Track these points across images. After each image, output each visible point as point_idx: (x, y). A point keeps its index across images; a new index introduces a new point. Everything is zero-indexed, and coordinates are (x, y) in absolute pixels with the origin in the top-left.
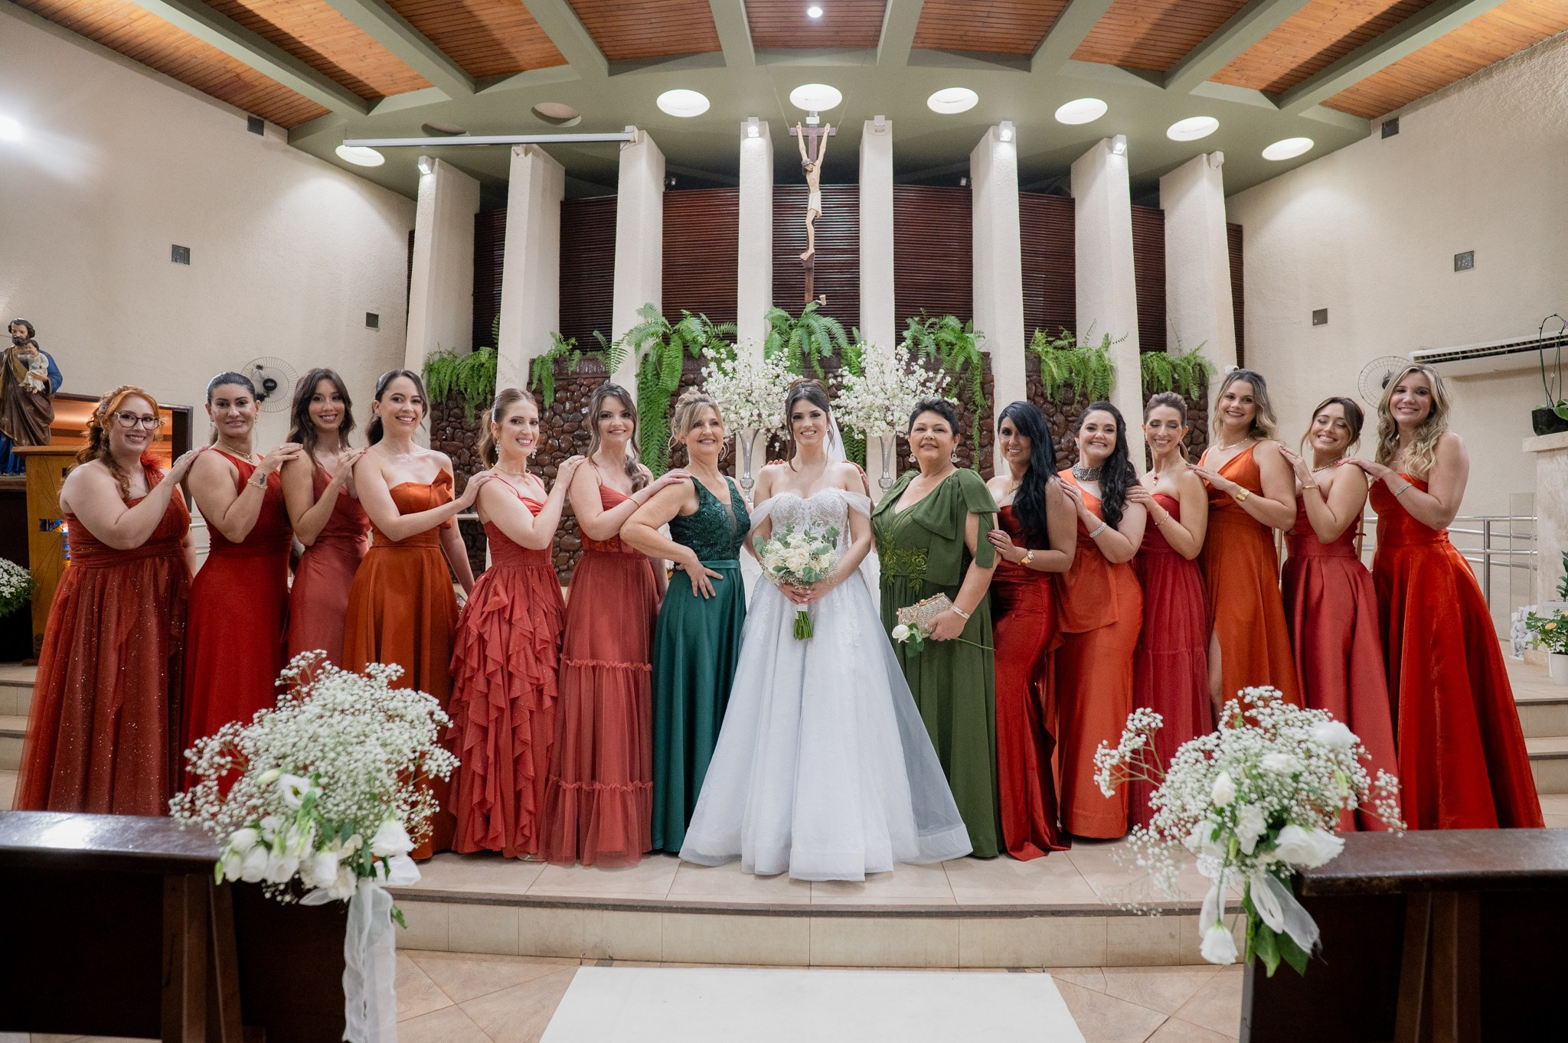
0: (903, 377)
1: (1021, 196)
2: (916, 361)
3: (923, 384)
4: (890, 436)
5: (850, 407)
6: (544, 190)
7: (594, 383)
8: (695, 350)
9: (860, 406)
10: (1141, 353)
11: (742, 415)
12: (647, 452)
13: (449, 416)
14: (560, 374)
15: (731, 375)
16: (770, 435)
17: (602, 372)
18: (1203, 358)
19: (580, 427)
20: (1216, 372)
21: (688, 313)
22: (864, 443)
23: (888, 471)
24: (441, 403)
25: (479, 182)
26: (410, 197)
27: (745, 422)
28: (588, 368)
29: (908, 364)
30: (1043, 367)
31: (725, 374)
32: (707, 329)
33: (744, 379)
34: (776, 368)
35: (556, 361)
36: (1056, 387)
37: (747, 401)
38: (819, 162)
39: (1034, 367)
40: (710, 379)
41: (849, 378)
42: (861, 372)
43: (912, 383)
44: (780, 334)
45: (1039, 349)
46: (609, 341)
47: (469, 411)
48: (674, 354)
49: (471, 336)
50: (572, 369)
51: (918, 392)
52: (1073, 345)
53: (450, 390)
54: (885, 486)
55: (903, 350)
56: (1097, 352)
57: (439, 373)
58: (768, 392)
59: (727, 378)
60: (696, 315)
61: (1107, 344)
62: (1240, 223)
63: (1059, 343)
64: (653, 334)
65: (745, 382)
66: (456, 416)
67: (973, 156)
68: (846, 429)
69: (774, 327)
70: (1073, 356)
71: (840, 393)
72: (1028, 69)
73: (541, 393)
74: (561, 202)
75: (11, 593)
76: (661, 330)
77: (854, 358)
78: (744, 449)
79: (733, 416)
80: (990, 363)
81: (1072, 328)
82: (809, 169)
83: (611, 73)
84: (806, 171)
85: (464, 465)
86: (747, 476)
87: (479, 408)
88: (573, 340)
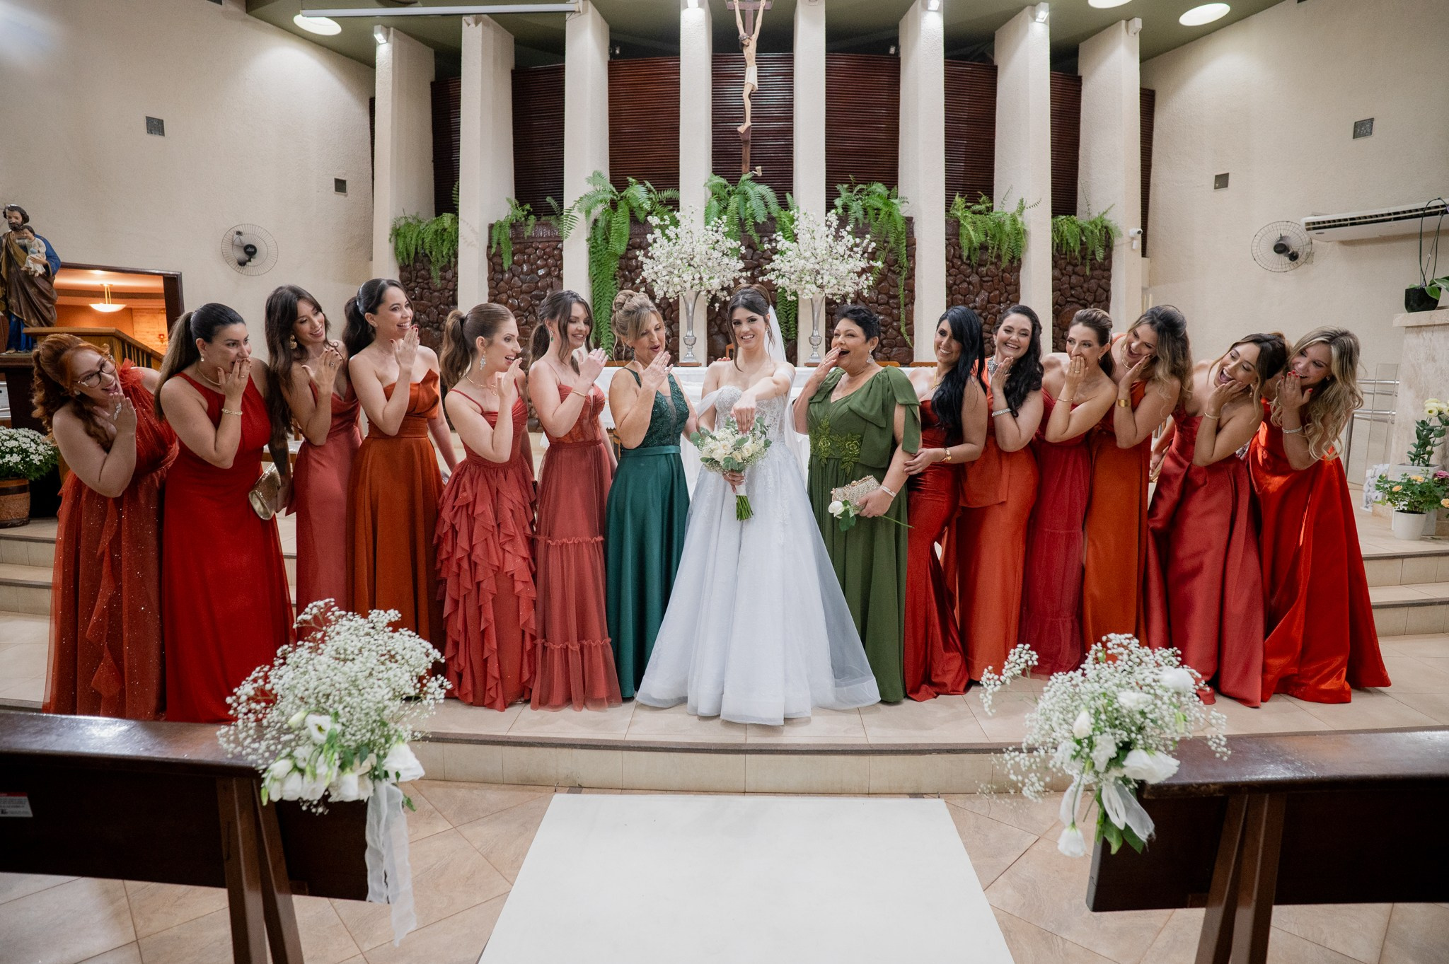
0: (832, 242)
1: (946, 65)
2: (844, 227)
3: (851, 250)
4: (820, 297)
5: (783, 270)
6: (495, 60)
7: (549, 247)
8: (641, 216)
9: (793, 270)
10: (1053, 217)
11: (685, 279)
12: (600, 311)
13: (417, 277)
14: (517, 238)
15: (674, 241)
16: (710, 296)
17: (556, 237)
18: (1110, 221)
19: (537, 288)
20: (1121, 235)
21: (634, 180)
22: (795, 304)
23: (817, 329)
24: (409, 265)
25: (432, 51)
26: (368, 65)
27: (688, 285)
28: (542, 232)
29: (837, 231)
30: (962, 231)
31: (669, 239)
32: (652, 196)
33: (685, 245)
34: (716, 234)
35: (512, 226)
36: (972, 250)
37: (690, 265)
38: (755, 37)
39: (954, 230)
40: (655, 245)
41: (783, 244)
42: (794, 238)
43: (841, 248)
44: (719, 200)
45: (959, 214)
46: (561, 206)
47: (435, 273)
48: (621, 220)
49: (433, 200)
50: (528, 234)
51: (846, 257)
52: (990, 209)
53: (416, 253)
54: (815, 343)
55: (832, 216)
56: (1012, 216)
57: (405, 237)
58: (708, 256)
59: (671, 243)
60: (641, 183)
61: (1022, 208)
62: (1151, 88)
63: (977, 207)
64: (601, 201)
65: (688, 248)
66: (423, 277)
67: (902, 24)
68: (780, 290)
69: (713, 194)
70: (988, 221)
71: (774, 257)
73: (500, 256)
74: (512, 71)
75: (40, 461)
76: (609, 196)
77: (787, 223)
78: (687, 309)
79: (676, 280)
80: (912, 228)
81: (990, 193)
82: (746, 43)
84: (743, 45)
85: (433, 323)
86: (690, 333)
87: (444, 269)
88: (528, 207)
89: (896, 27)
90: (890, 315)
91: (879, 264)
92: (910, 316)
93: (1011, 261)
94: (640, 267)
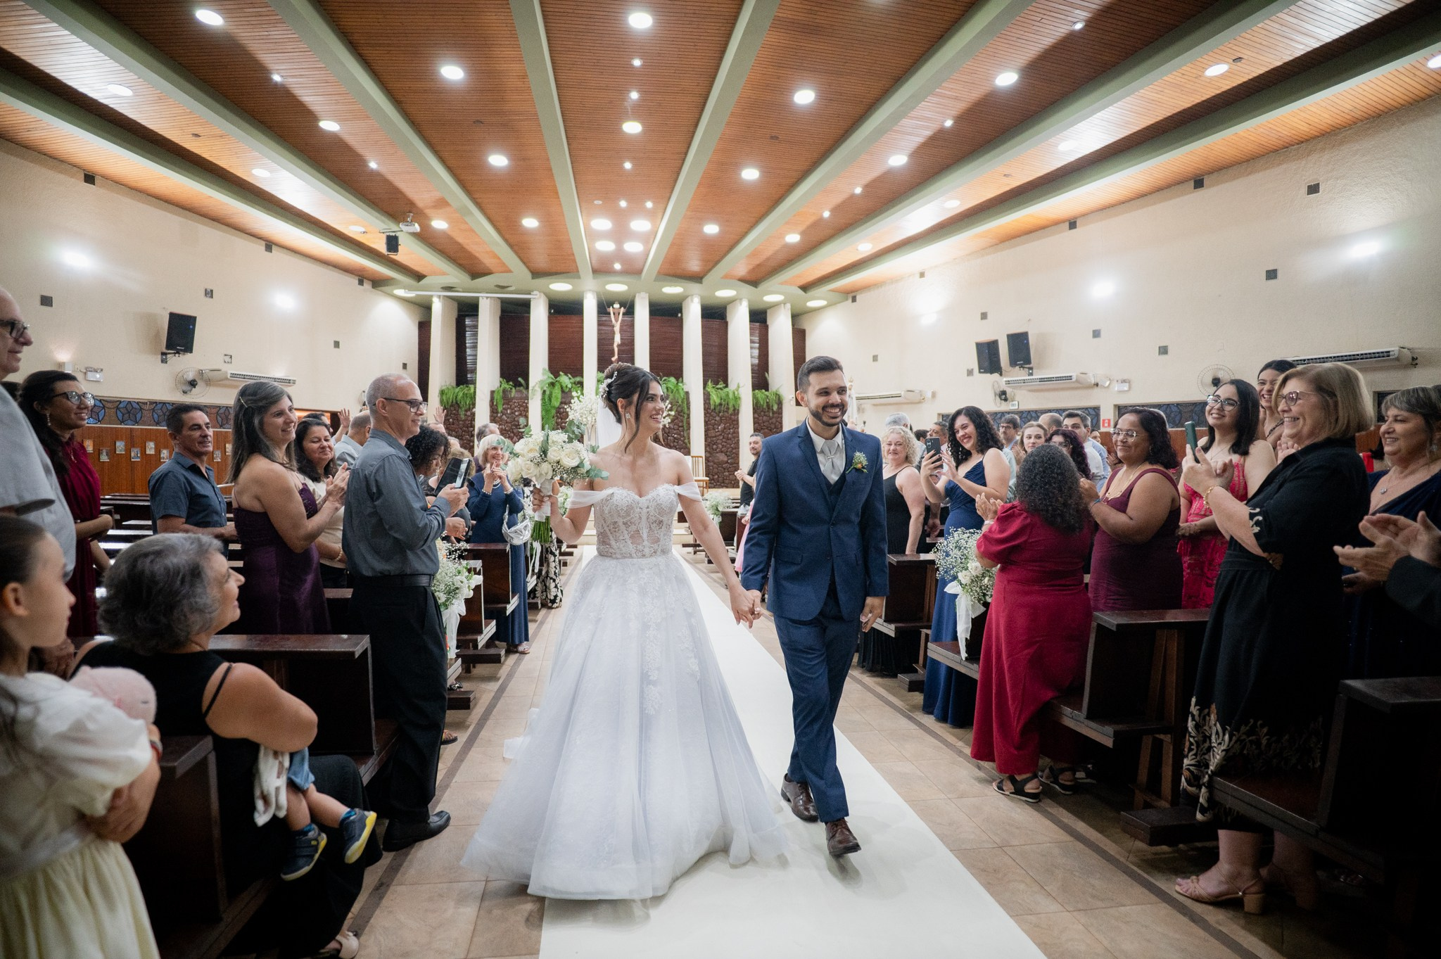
7: (521, 402)
8: (567, 390)
10: (753, 392)
11: (588, 419)
14: (505, 397)
17: (524, 397)
18: (780, 392)
19: (515, 421)
20: (785, 398)
21: (561, 373)
28: (518, 395)
30: (710, 398)
31: (580, 401)
32: (573, 382)
35: (502, 392)
36: (715, 406)
37: (590, 413)
38: (619, 322)
39: (707, 397)
45: (709, 390)
46: (528, 385)
47: (462, 413)
48: (557, 392)
50: (511, 396)
52: (727, 386)
53: (453, 406)
57: (448, 396)
60: (566, 374)
61: (739, 387)
62: (805, 328)
63: (719, 386)
64: (547, 383)
65: (589, 406)
70: (724, 394)
72: (701, 283)
73: (497, 405)
74: (500, 318)
76: (551, 380)
79: (585, 420)
80: (689, 397)
81: (726, 379)
82: (615, 324)
83: (533, 278)
87: (466, 411)
88: (511, 383)
89: (681, 304)
90: (680, 434)
91: (673, 413)
92: (689, 434)
93: (734, 410)
94: (567, 413)
